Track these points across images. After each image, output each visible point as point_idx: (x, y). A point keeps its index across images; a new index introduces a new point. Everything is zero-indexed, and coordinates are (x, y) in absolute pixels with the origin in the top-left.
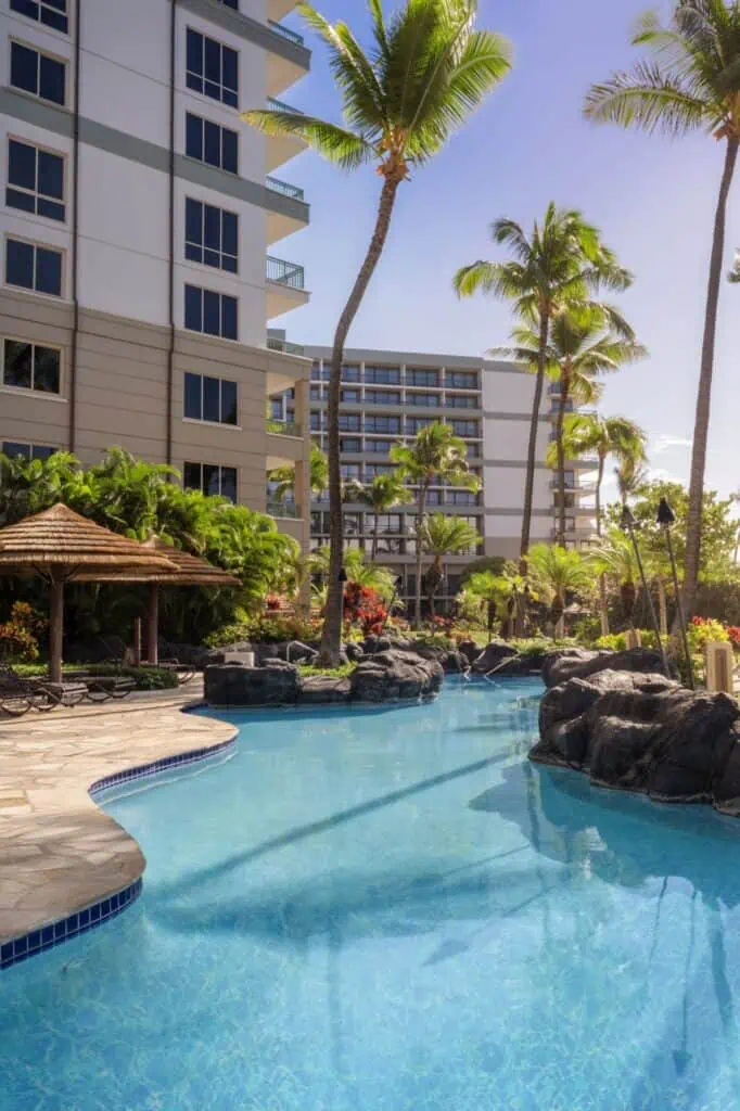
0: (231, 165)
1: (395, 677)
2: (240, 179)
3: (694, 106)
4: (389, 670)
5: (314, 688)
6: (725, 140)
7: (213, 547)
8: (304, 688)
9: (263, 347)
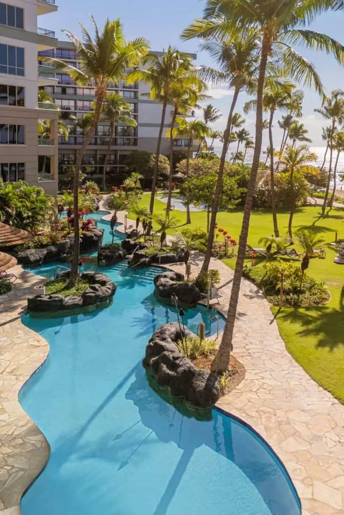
0: (21, 25)
1: (99, 296)
2: (25, 31)
3: (222, 76)
4: (97, 293)
5: (69, 304)
6: (234, 87)
7: (18, 210)
8: (67, 304)
9: (37, 108)
